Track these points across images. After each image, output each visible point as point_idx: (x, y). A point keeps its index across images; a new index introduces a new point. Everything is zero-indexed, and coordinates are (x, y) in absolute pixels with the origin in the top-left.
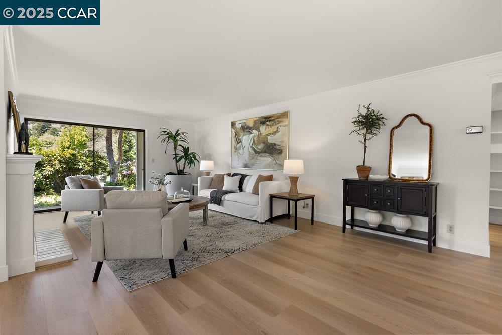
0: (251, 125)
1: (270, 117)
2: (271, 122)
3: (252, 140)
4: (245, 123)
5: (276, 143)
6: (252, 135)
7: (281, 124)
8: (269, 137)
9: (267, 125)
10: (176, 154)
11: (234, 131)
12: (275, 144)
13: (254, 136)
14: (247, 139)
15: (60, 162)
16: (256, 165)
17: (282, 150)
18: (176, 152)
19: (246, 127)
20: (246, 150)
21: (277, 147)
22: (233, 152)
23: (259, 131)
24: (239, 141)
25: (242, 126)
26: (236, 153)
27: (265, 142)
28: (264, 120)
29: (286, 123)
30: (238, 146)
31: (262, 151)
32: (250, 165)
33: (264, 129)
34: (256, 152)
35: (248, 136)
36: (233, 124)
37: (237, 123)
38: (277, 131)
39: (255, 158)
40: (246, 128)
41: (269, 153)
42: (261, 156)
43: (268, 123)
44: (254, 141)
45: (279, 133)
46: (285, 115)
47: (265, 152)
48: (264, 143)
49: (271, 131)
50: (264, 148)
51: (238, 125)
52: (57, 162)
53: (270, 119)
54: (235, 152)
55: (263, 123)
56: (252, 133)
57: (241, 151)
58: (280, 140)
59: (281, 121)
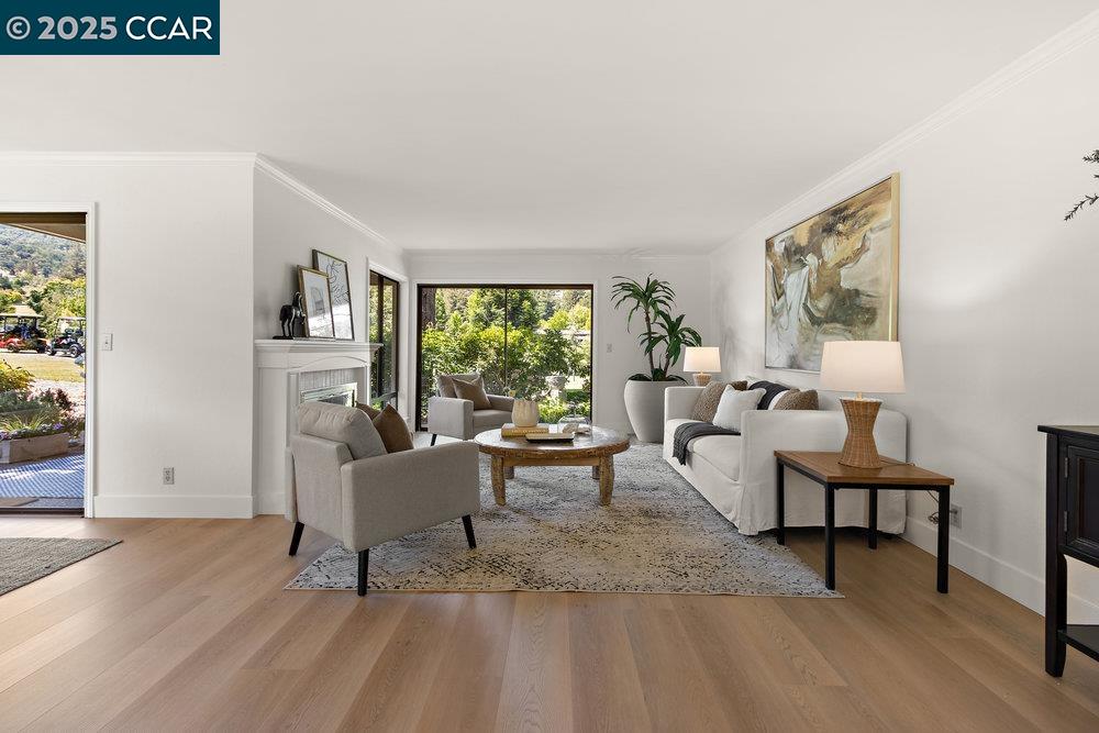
0: (803, 240)
1: (846, 208)
2: (850, 222)
3: (806, 284)
4: (792, 237)
5: (860, 288)
6: (805, 270)
7: (874, 223)
8: (843, 271)
9: (839, 233)
10: (650, 333)
11: (770, 264)
12: (857, 293)
13: (810, 272)
14: (795, 283)
15: (498, 353)
16: (812, 358)
17: (875, 309)
18: (649, 329)
19: (793, 249)
20: (793, 313)
21: (863, 300)
22: (769, 323)
23: (820, 256)
24: (779, 292)
25: (786, 248)
26: (774, 326)
27: (834, 290)
28: (831, 219)
29: (887, 217)
30: (779, 304)
31: (826, 317)
32: (801, 360)
33: (832, 249)
34: (815, 321)
35: (796, 274)
36: (769, 244)
37: (777, 242)
38: (863, 249)
39: (812, 339)
40: (795, 254)
41: (844, 323)
42: (825, 332)
43: (840, 227)
44: (809, 290)
45: (869, 254)
46: (882, 189)
47: (832, 319)
48: (831, 290)
49: (849, 252)
50: (830, 307)
51: (779, 248)
52: (492, 351)
53: (845, 213)
54: (773, 322)
55: (829, 229)
56: (804, 265)
57: (783, 320)
58: (870, 278)
59: (873, 215)
